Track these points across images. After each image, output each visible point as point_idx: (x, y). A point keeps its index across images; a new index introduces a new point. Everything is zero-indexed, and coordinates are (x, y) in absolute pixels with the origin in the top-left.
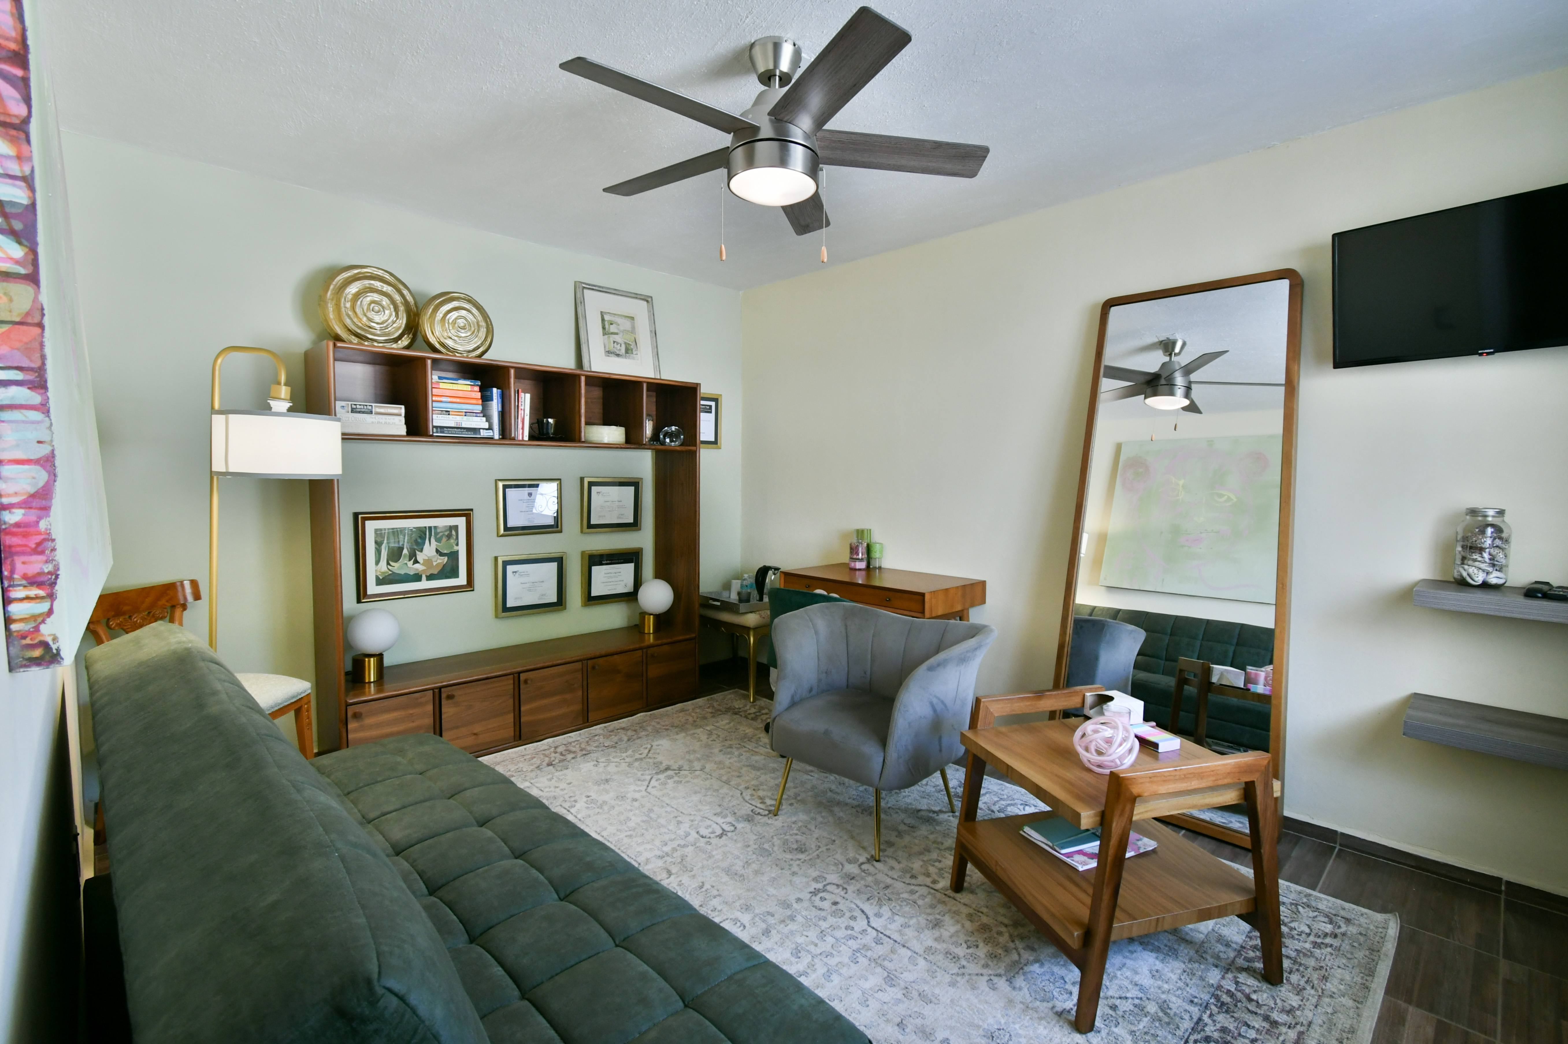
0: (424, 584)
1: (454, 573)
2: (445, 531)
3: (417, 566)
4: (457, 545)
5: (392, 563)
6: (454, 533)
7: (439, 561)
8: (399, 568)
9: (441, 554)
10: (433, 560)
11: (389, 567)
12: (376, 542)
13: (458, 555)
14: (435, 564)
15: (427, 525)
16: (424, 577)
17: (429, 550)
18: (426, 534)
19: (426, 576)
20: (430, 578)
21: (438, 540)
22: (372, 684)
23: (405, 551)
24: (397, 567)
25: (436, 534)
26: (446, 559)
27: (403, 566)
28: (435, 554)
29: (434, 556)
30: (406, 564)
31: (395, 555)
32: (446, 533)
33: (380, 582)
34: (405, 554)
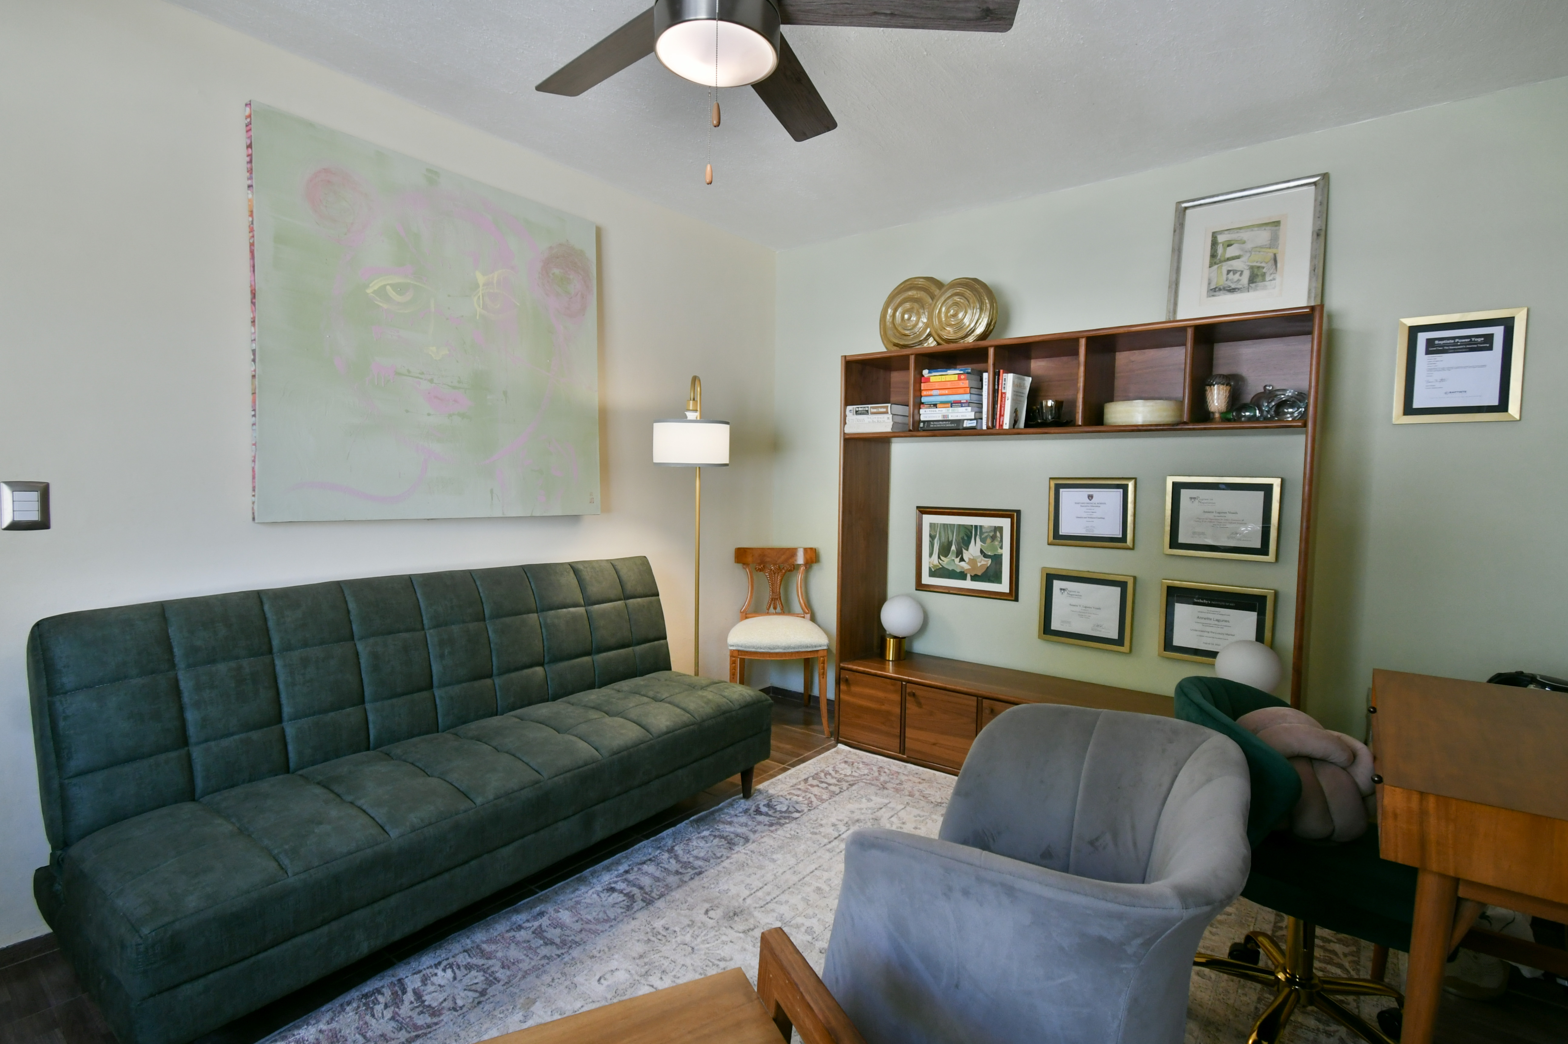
0: (968, 584)
1: (997, 579)
2: (990, 532)
3: (962, 563)
4: (1001, 548)
5: (942, 558)
6: (998, 534)
7: (983, 563)
8: (947, 564)
9: (985, 556)
10: (978, 560)
11: (940, 560)
12: (930, 536)
13: (1002, 559)
14: (979, 564)
15: (974, 524)
16: (969, 577)
17: (974, 550)
18: (972, 533)
19: (971, 576)
20: (975, 578)
21: (983, 540)
22: (891, 663)
23: (953, 548)
24: (945, 561)
25: (981, 533)
26: (989, 561)
27: (951, 562)
28: (980, 554)
29: (979, 556)
30: (954, 560)
31: (945, 551)
32: (991, 534)
33: (933, 574)
34: (953, 550)
